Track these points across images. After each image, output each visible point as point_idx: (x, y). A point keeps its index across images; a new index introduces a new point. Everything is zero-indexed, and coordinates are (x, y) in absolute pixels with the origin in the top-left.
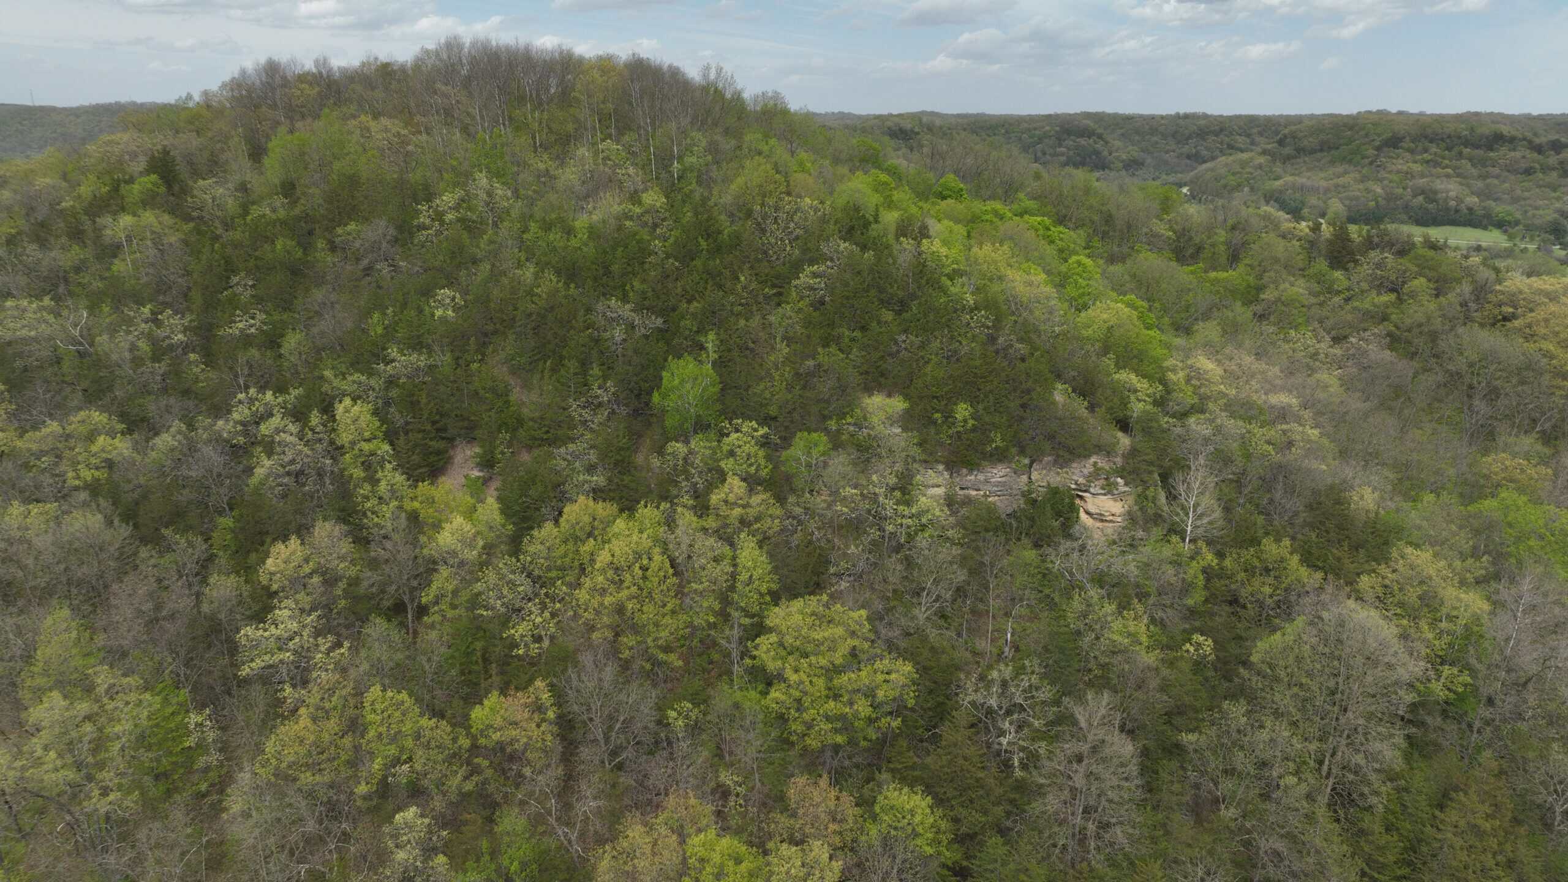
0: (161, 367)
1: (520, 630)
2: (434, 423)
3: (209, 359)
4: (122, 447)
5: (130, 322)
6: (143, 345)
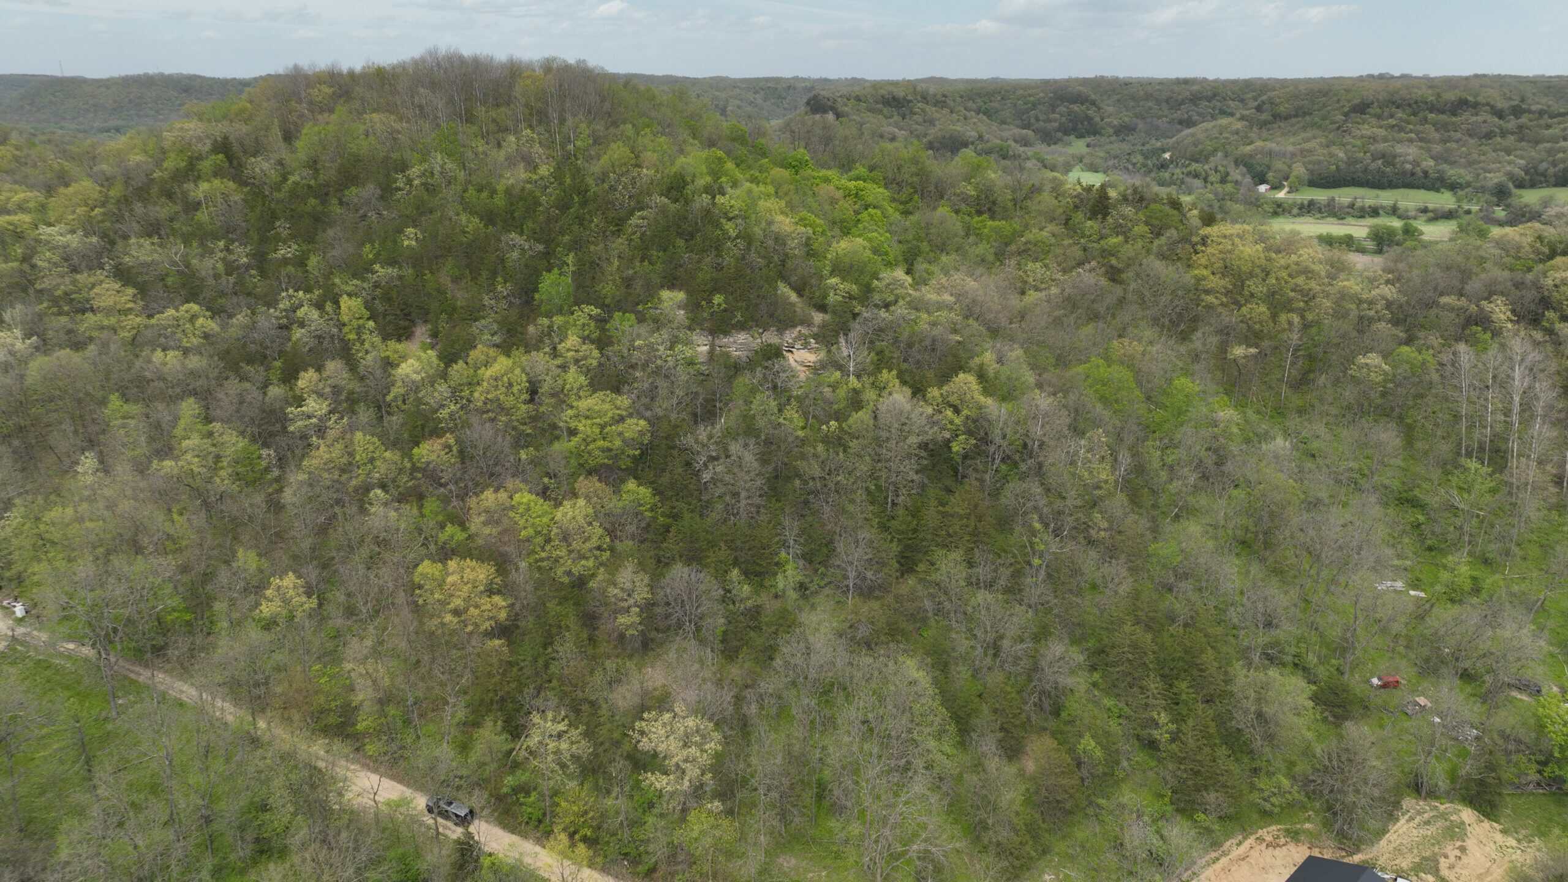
0: (232, 279)
1: (444, 413)
2: (402, 310)
3: (263, 273)
4: (212, 326)
5: (212, 252)
6: (220, 266)
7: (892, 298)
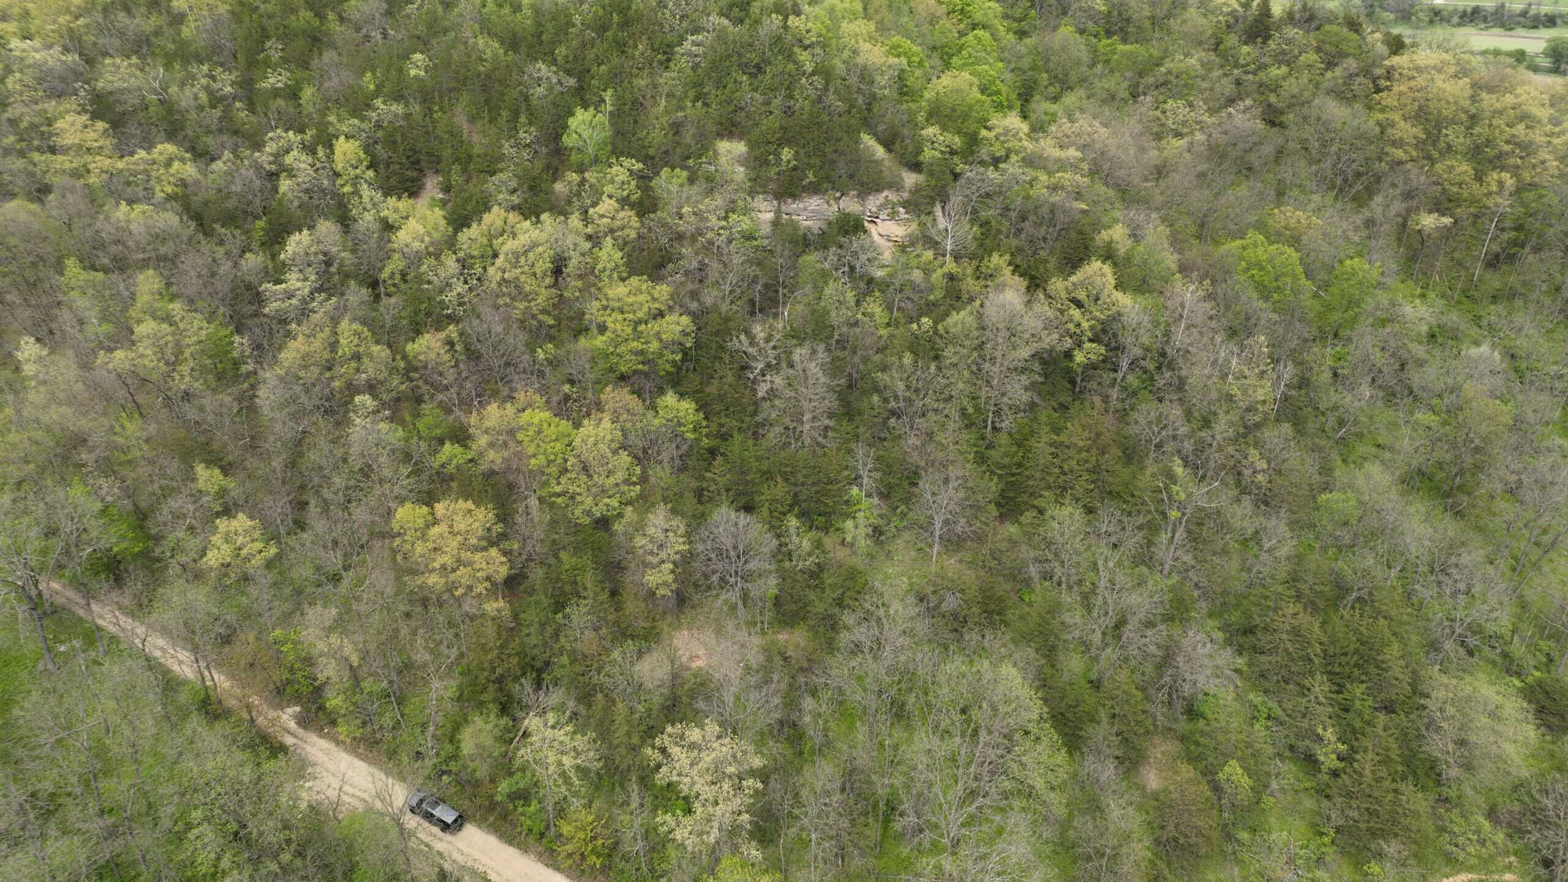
0: (217, 113)
1: (450, 297)
2: (408, 158)
3: (251, 108)
4: (189, 170)
5: (193, 77)
6: (203, 97)
7: (1003, 153)
